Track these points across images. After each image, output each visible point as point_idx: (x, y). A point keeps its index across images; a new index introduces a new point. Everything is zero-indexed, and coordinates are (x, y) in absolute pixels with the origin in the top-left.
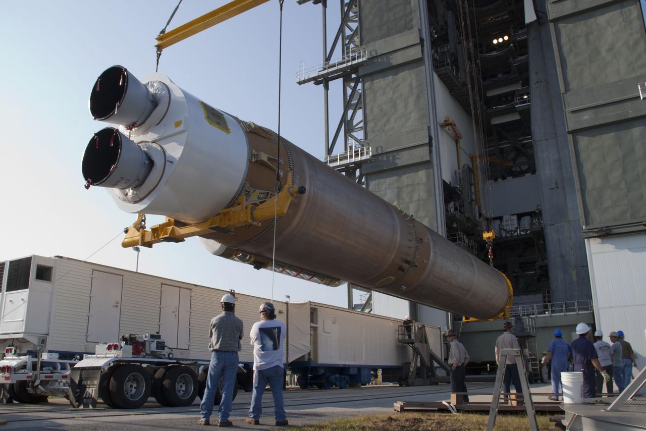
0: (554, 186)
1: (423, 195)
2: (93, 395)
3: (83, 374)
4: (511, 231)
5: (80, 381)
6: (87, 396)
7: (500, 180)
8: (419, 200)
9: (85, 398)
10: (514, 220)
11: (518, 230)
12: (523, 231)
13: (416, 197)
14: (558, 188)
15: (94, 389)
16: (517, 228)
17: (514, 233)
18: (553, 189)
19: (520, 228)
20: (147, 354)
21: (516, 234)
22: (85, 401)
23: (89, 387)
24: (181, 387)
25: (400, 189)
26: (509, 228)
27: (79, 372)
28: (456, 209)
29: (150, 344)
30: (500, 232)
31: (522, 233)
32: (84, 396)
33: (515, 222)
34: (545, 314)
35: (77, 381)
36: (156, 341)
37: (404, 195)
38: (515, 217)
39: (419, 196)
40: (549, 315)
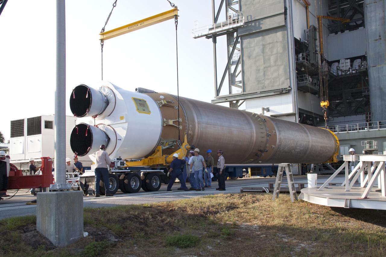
0: (378, 38)
1: (280, 50)
2: (93, 189)
3: (87, 180)
4: (345, 71)
5: (86, 182)
6: (90, 190)
7: (339, 33)
8: (277, 54)
9: (89, 191)
10: (348, 62)
11: (351, 70)
12: (354, 70)
13: (275, 51)
14: (381, 39)
15: (93, 186)
16: (350, 68)
17: (348, 72)
18: (377, 40)
19: (352, 68)
20: (116, 168)
21: (349, 73)
22: (89, 192)
23: (90, 186)
24: (133, 183)
25: (264, 46)
26: (344, 69)
27: (84, 179)
28: (303, 58)
29: (117, 163)
30: (337, 71)
31: (354, 72)
32: (88, 190)
33: (349, 64)
34: (364, 129)
35: (84, 183)
36: (120, 161)
37: (267, 50)
38: (349, 61)
39: (277, 51)
40: (367, 130)
